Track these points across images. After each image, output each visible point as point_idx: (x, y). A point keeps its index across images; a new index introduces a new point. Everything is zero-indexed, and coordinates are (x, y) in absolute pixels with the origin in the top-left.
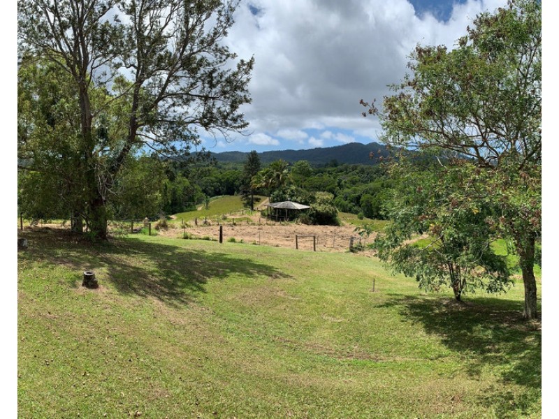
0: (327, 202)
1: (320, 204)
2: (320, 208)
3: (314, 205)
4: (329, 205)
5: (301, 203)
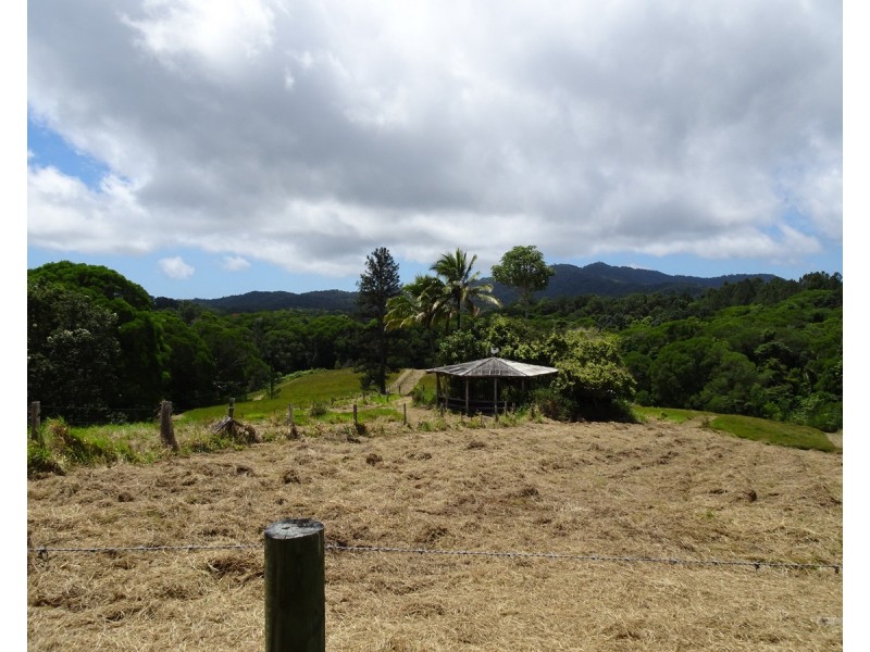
0: (603, 354)
1: (583, 361)
2: (586, 373)
3: (568, 365)
4: (611, 365)
5: (528, 361)
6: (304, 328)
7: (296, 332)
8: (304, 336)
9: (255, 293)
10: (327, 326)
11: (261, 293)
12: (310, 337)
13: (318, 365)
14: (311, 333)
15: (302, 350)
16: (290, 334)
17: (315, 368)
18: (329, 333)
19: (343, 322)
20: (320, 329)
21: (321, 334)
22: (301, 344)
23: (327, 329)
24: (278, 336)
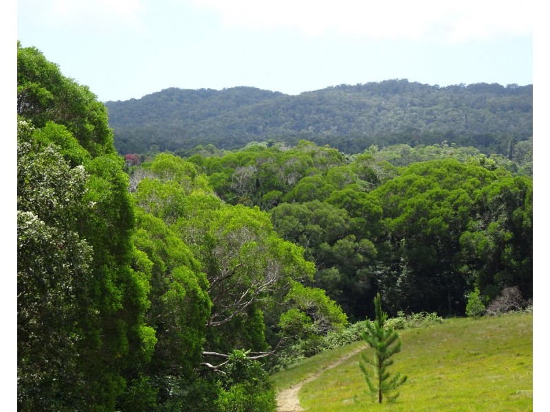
6: (373, 198)
7: (352, 207)
8: (373, 218)
9: (171, 94)
10: (437, 189)
11: (190, 93)
12: (391, 223)
13: (415, 304)
14: (391, 213)
15: (371, 260)
16: (337, 214)
17: (408, 313)
18: (446, 209)
19: (483, 178)
20: (420, 198)
21: (421, 211)
22: (366, 243)
23: (439, 197)
24: (303, 218)
